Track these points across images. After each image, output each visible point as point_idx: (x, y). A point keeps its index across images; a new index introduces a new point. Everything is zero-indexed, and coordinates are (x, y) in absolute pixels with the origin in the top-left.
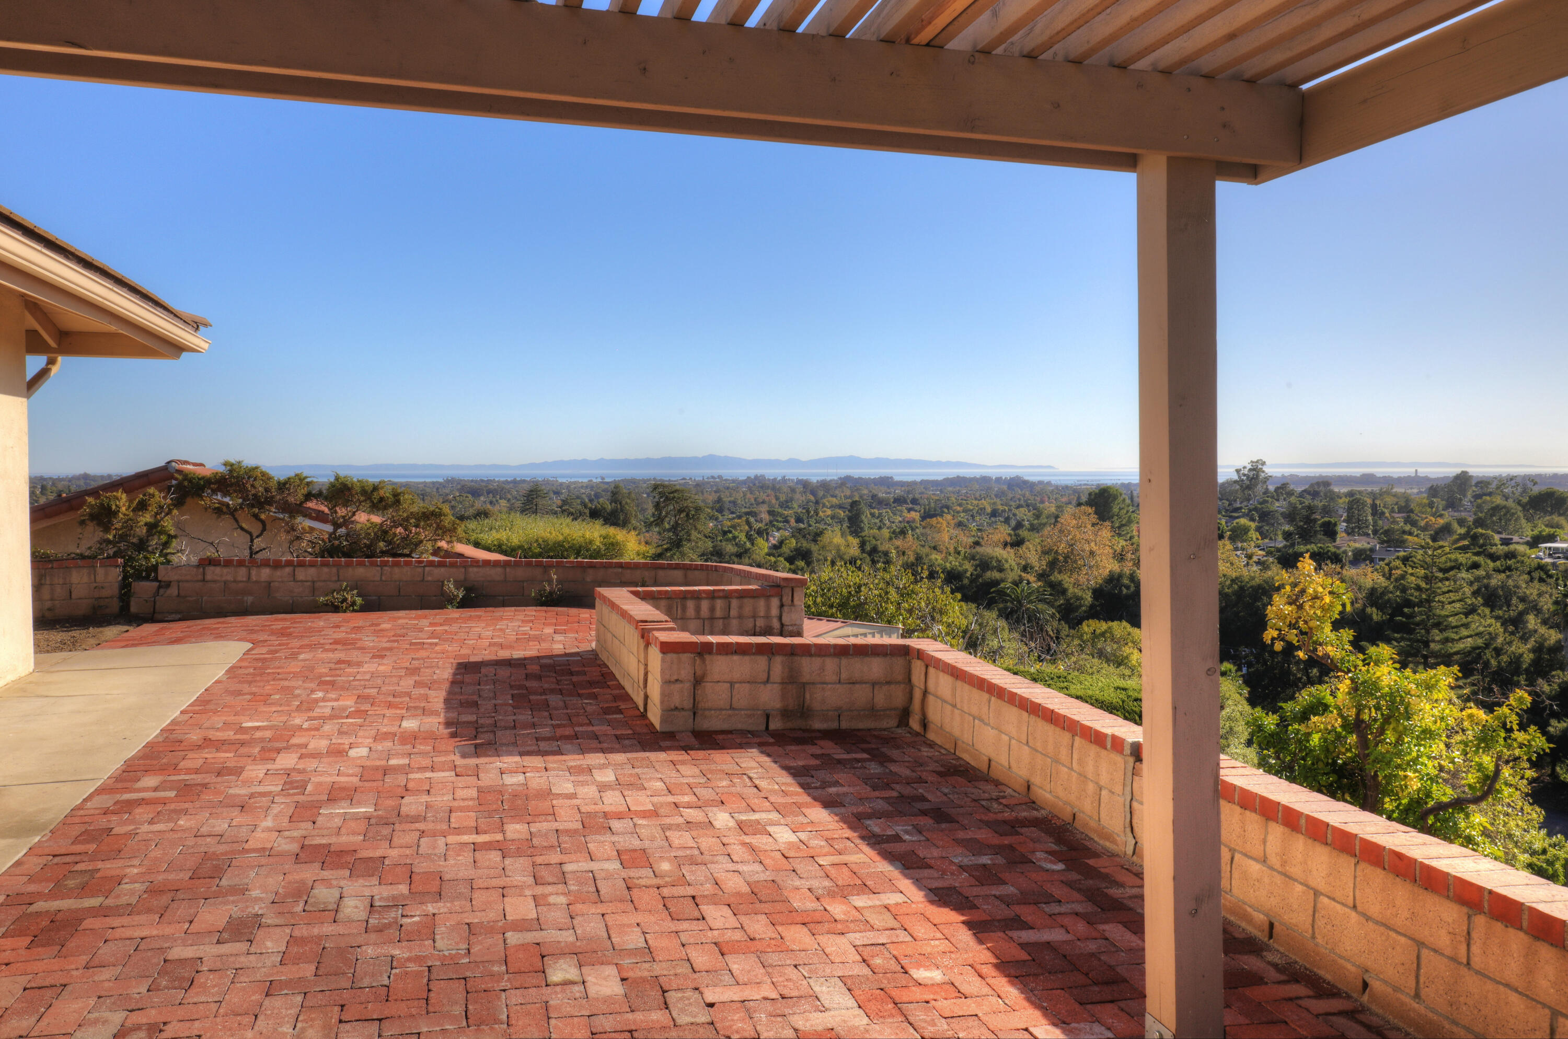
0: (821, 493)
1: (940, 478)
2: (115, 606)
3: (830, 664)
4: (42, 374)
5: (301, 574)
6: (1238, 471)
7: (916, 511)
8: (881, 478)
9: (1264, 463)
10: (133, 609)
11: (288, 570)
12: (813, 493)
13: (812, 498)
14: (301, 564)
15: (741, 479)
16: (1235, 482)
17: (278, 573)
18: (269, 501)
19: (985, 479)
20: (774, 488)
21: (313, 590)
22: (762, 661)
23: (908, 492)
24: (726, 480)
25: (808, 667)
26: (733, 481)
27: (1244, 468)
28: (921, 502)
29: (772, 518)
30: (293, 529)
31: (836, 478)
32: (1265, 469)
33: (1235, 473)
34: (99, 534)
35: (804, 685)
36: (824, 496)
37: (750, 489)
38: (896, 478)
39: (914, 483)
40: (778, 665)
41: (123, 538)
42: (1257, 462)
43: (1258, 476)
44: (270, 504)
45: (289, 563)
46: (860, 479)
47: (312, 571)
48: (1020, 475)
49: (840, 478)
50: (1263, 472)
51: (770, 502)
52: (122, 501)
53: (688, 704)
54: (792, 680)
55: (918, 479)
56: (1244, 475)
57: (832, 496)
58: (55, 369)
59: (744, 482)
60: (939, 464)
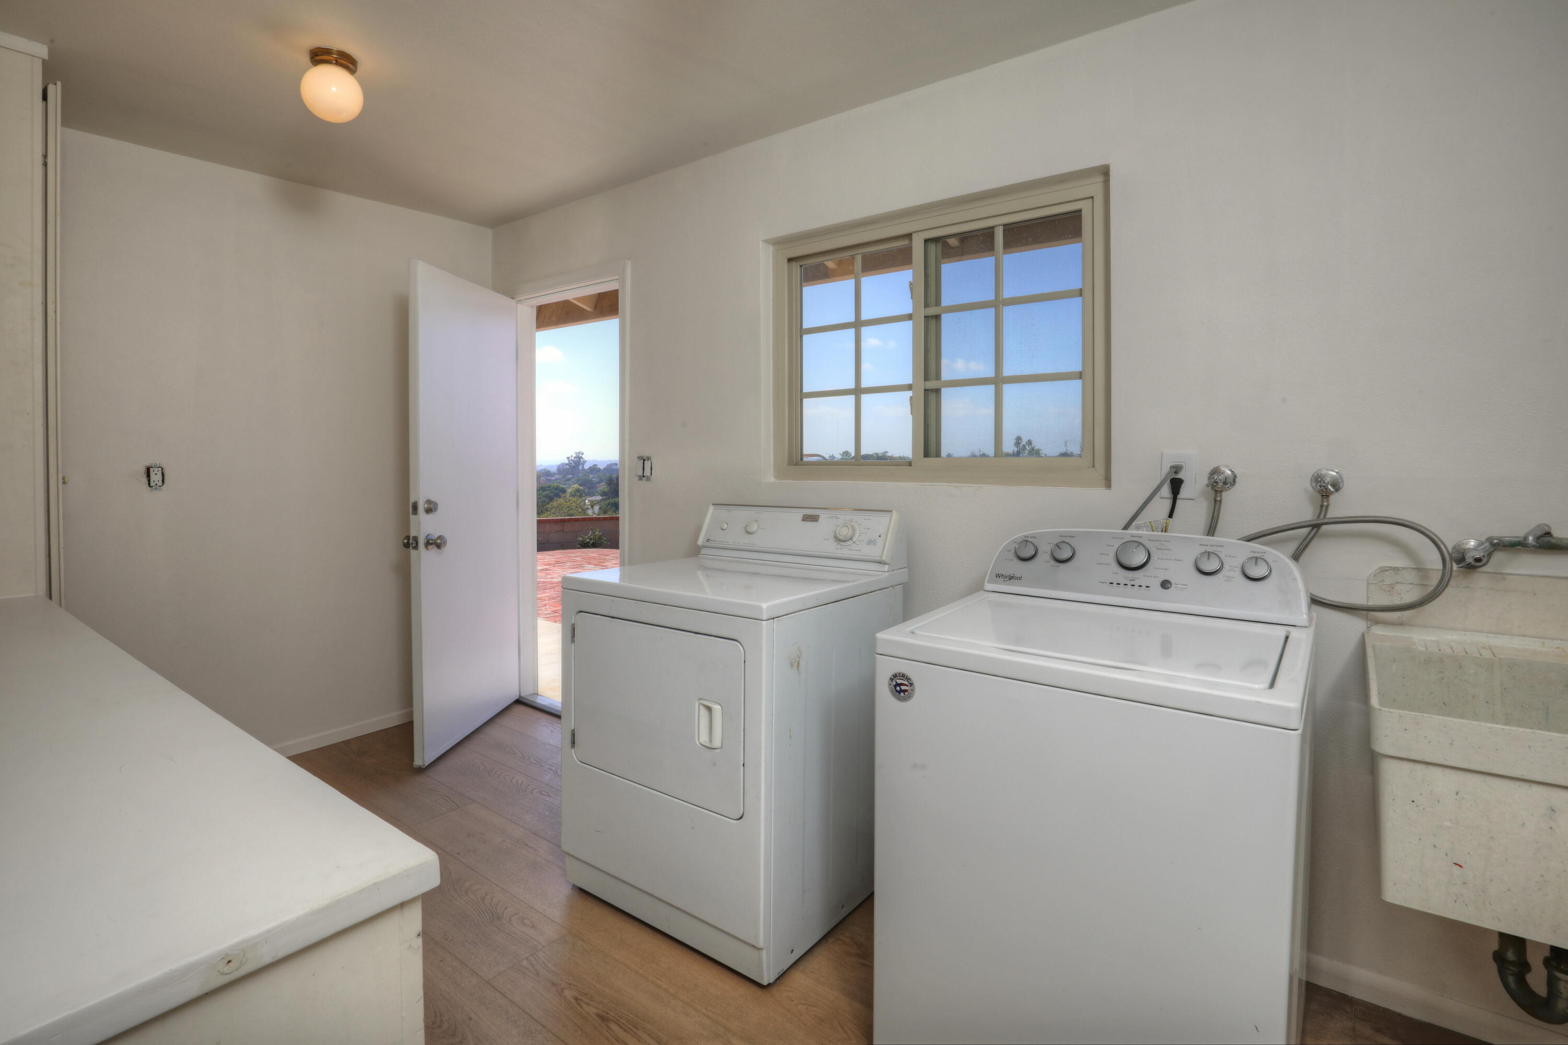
6: (568, 458)
9: (583, 454)
16: (567, 464)
27: (572, 456)
32: (583, 456)
33: (567, 459)
42: (579, 453)
43: (579, 460)
50: (583, 458)
56: (571, 460)
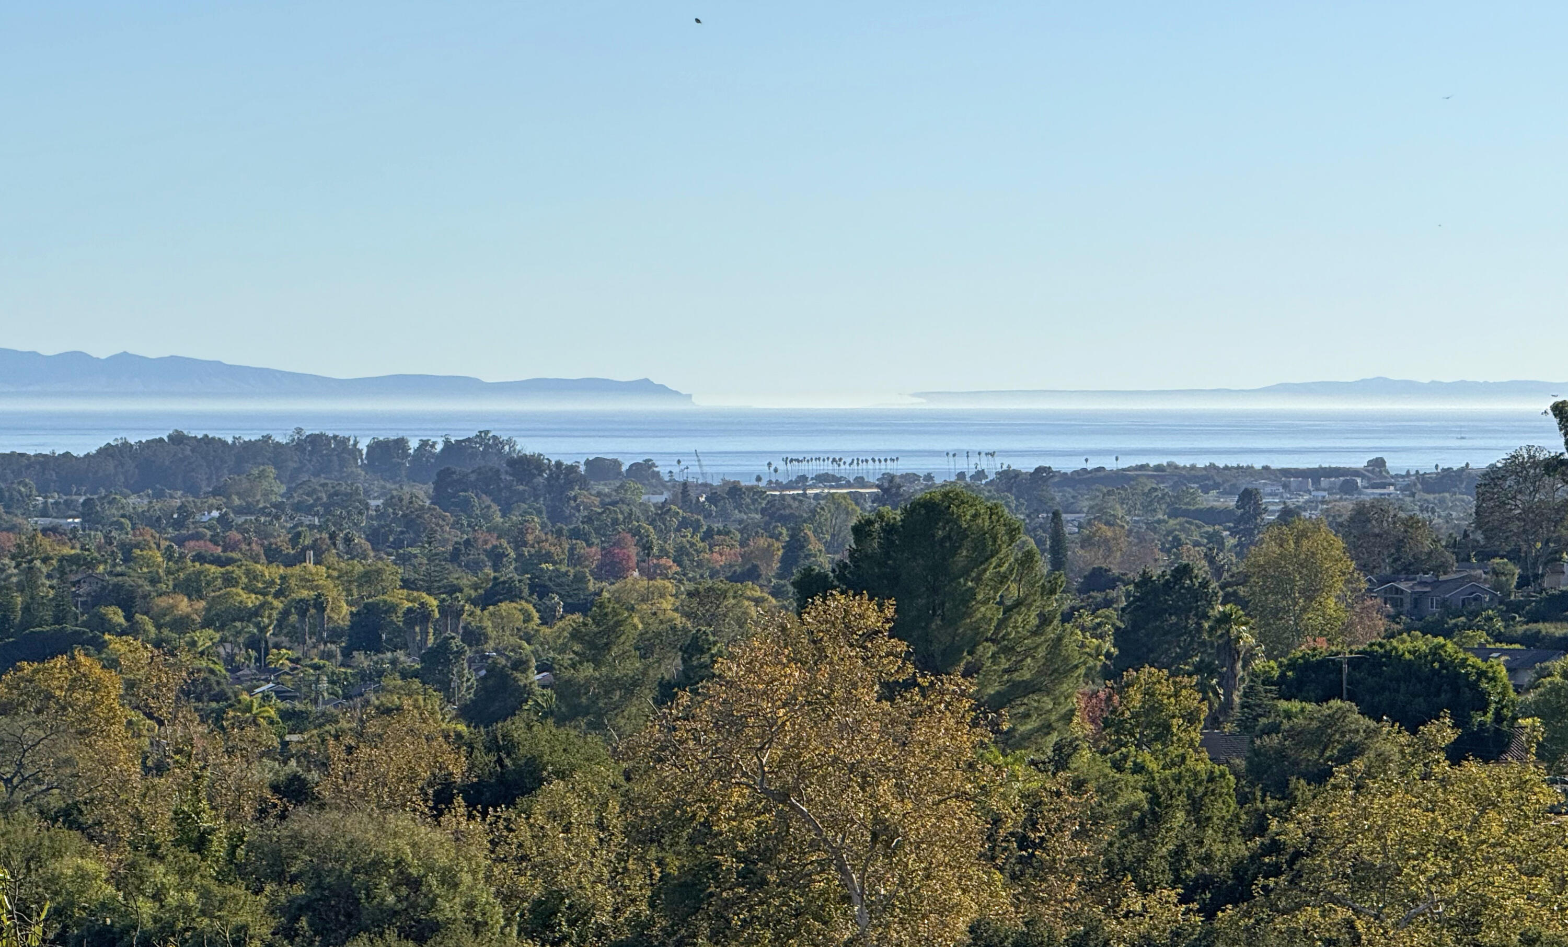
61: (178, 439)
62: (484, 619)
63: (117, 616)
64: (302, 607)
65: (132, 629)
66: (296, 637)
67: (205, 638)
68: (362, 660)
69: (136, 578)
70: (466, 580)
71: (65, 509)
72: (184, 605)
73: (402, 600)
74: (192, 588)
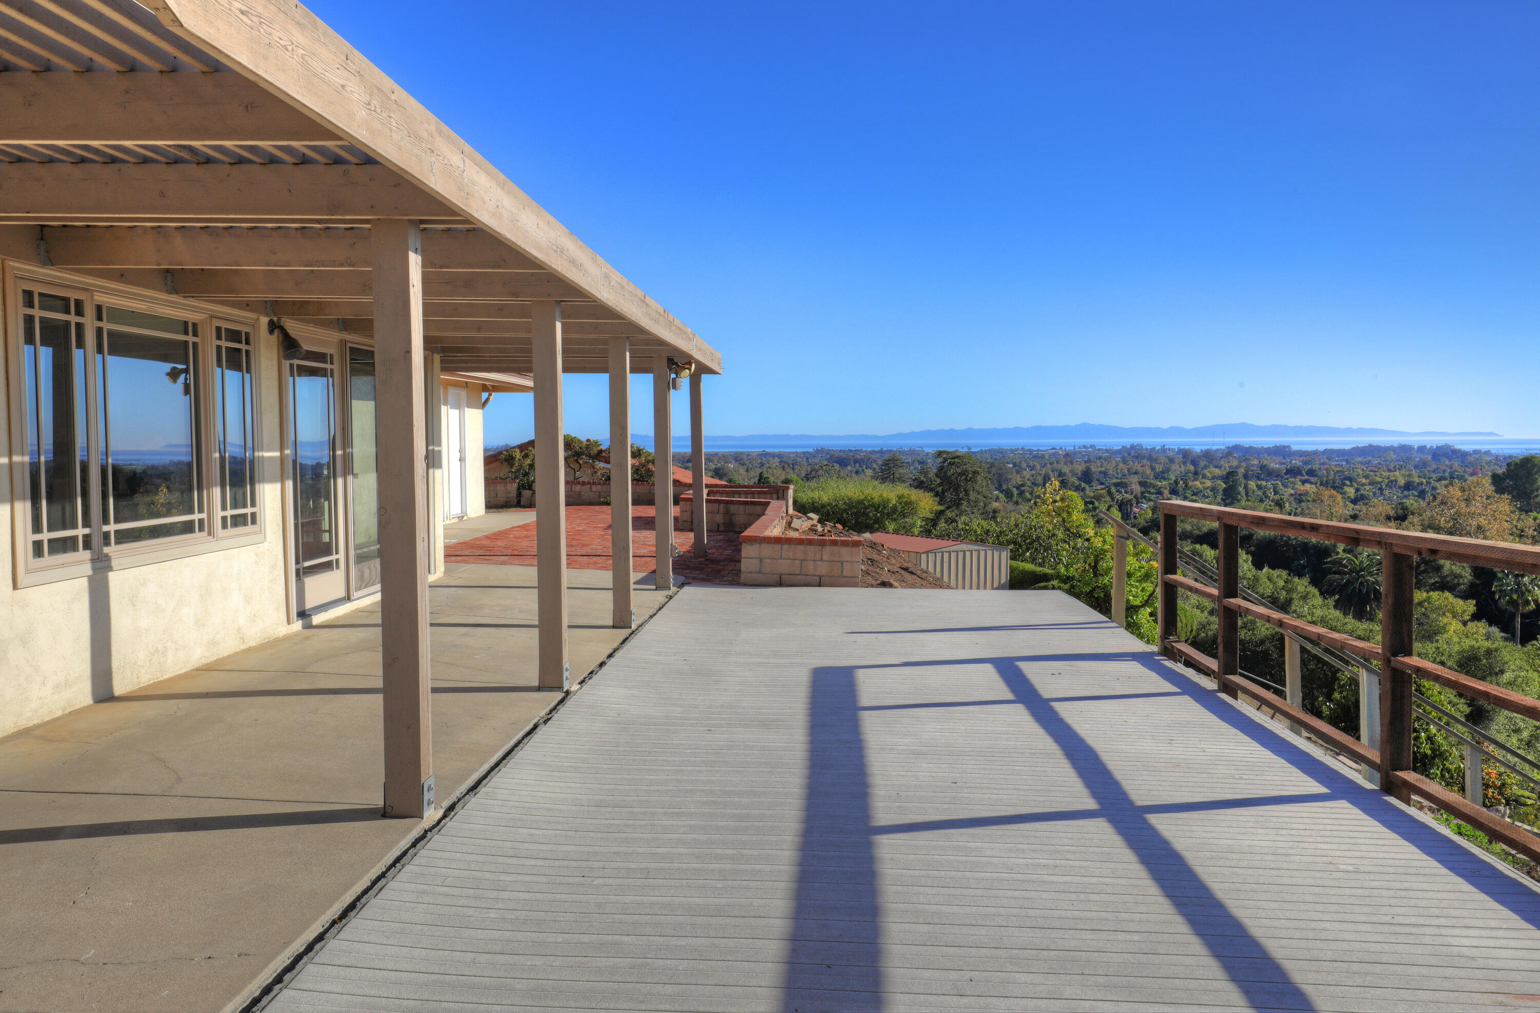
0: (1203, 463)
1: (1348, 447)
2: (515, 501)
3: (742, 507)
4: (487, 400)
5: (594, 488)
7: (1311, 483)
8: (1276, 447)
10: (522, 503)
11: (588, 486)
12: (1194, 463)
13: (1192, 468)
14: (594, 483)
15: (1115, 448)
17: (584, 487)
18: (583, 453)
19: (1404, 449)
20: (1151, 459)
21: (600, 496)
22: (716, 505)
23: (1306, 463)
24: (1099, 450)
25: (733, 508)
26: (1107, 451)
28: (1319, 473)
29: (1143, 489)
30: (594, 468)
31: (1223, 447)
34: (508, 470)
35: (732, 515)
36: (1206, 467)
37: (1124, 458)
38: (1295, 448)
39: (1315, 453)
40: (722, 506)
41: (518, 471)
44: (583, 455)
45: (589, 483)
46: (1251, 448)
47: (599, 487)
48: (1450, 443)
49: (1228, 448)
51: (1144, 472)
52: (518, 455)
53: (689, 520)
54: (727, 513)
55: (1321, 448)
57: (1216, 467)
58: (491, 398)
59: (1118, 452)
60: (1348, 431)
61: (1370, 446)
62: (1437, 485)
63: (1348, 483)
64: (1392, 482)
65: (1352, 486)
66: (1391, 488)
67: (1367, 488)
68: (1406, 493)
69: (1354, 475)
70: (1434, 476)
71: (1342, 461)
72: (1364, 481)
73: (1417, 480)
74: (1366, 477)
